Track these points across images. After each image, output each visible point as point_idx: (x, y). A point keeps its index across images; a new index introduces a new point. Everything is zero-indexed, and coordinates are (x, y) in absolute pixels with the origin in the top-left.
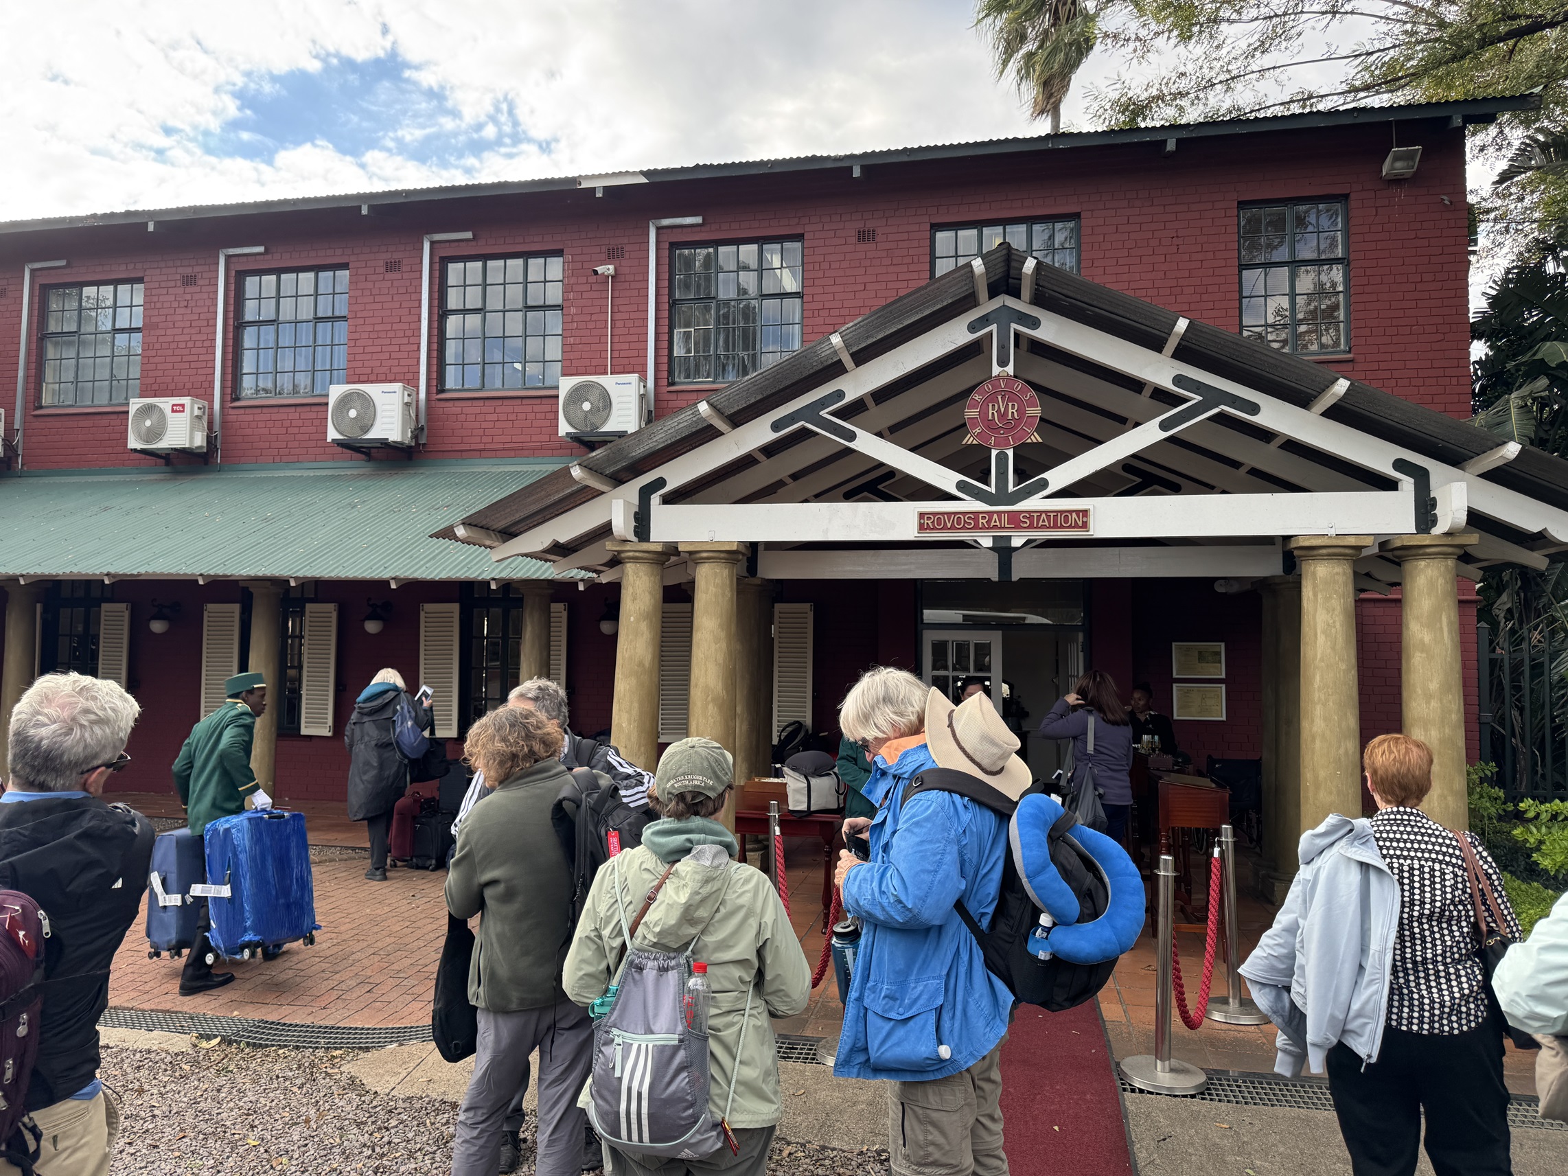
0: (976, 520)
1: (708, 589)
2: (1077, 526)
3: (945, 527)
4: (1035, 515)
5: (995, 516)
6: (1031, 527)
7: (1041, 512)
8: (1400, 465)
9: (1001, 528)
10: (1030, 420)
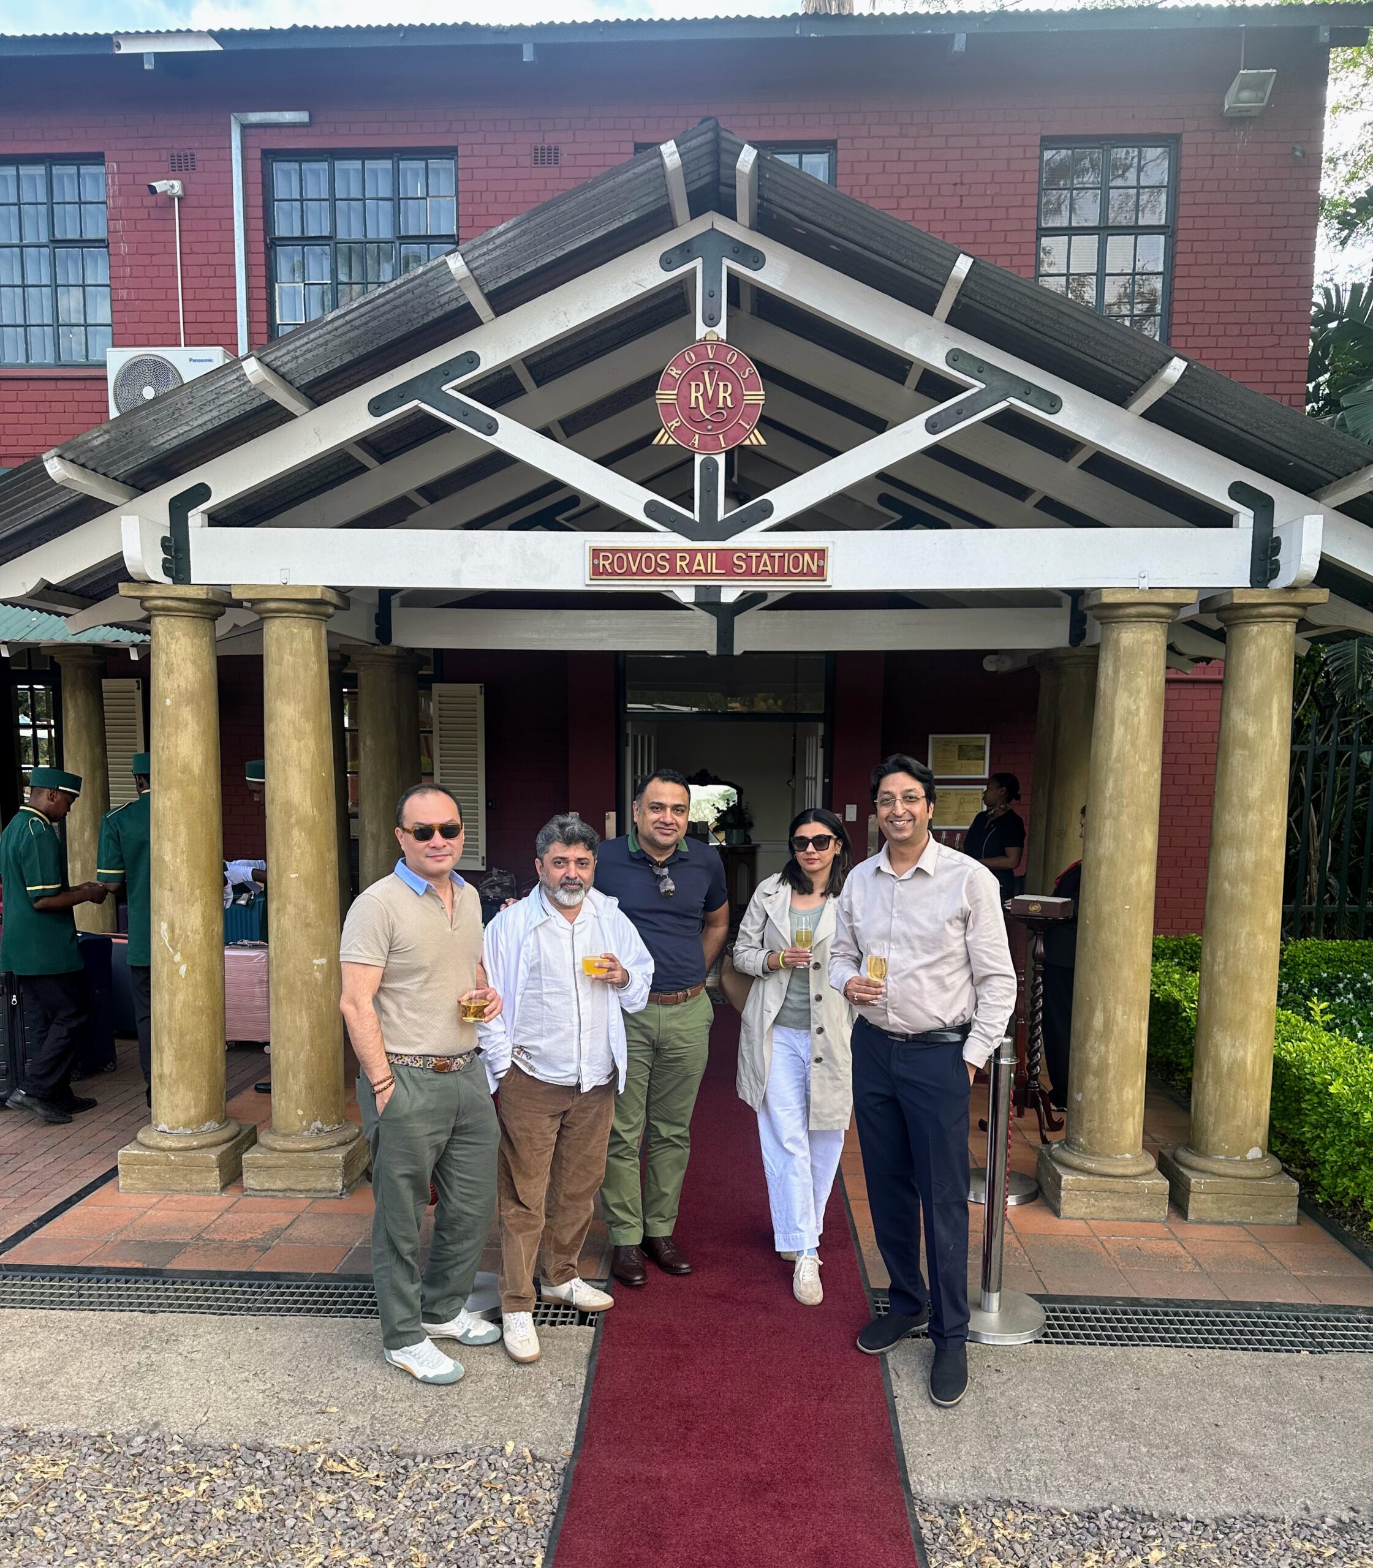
0: (672, 561)
1: (282, 659)
2: (810, 573)
3: (629, 573)
4: (754, 555)
5: (699, 556)
6: (748, 573)
7: (763, 551)
8: (1238, 491)
9: (707, 574)
10: (749, 409)
